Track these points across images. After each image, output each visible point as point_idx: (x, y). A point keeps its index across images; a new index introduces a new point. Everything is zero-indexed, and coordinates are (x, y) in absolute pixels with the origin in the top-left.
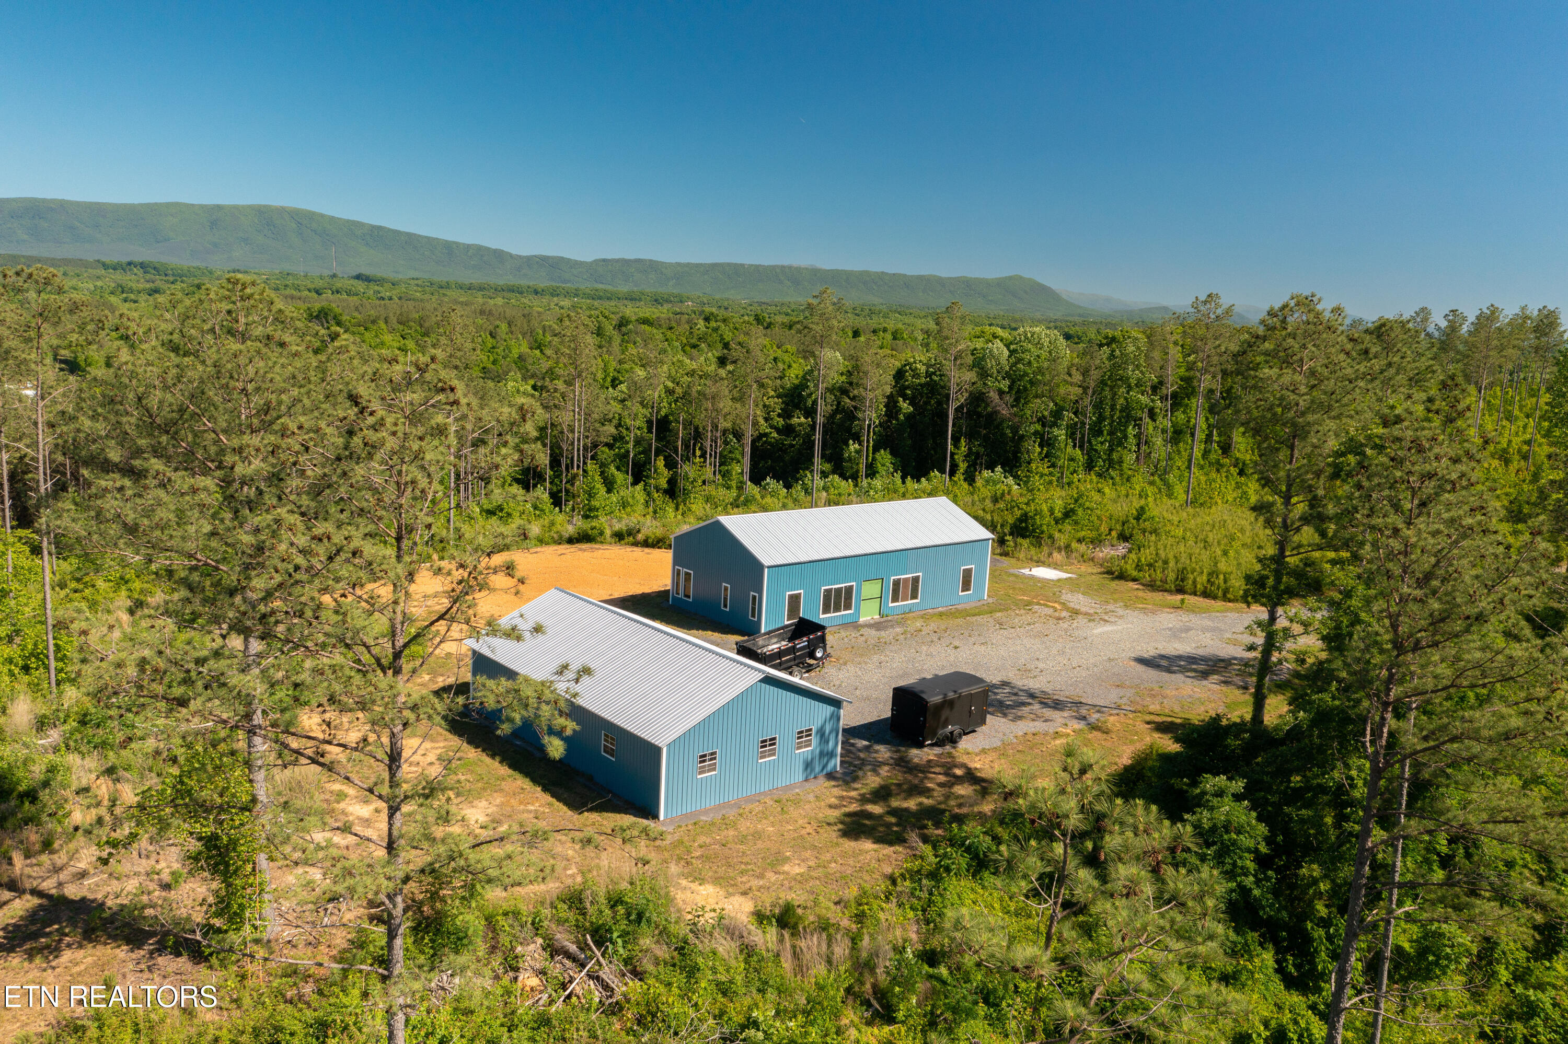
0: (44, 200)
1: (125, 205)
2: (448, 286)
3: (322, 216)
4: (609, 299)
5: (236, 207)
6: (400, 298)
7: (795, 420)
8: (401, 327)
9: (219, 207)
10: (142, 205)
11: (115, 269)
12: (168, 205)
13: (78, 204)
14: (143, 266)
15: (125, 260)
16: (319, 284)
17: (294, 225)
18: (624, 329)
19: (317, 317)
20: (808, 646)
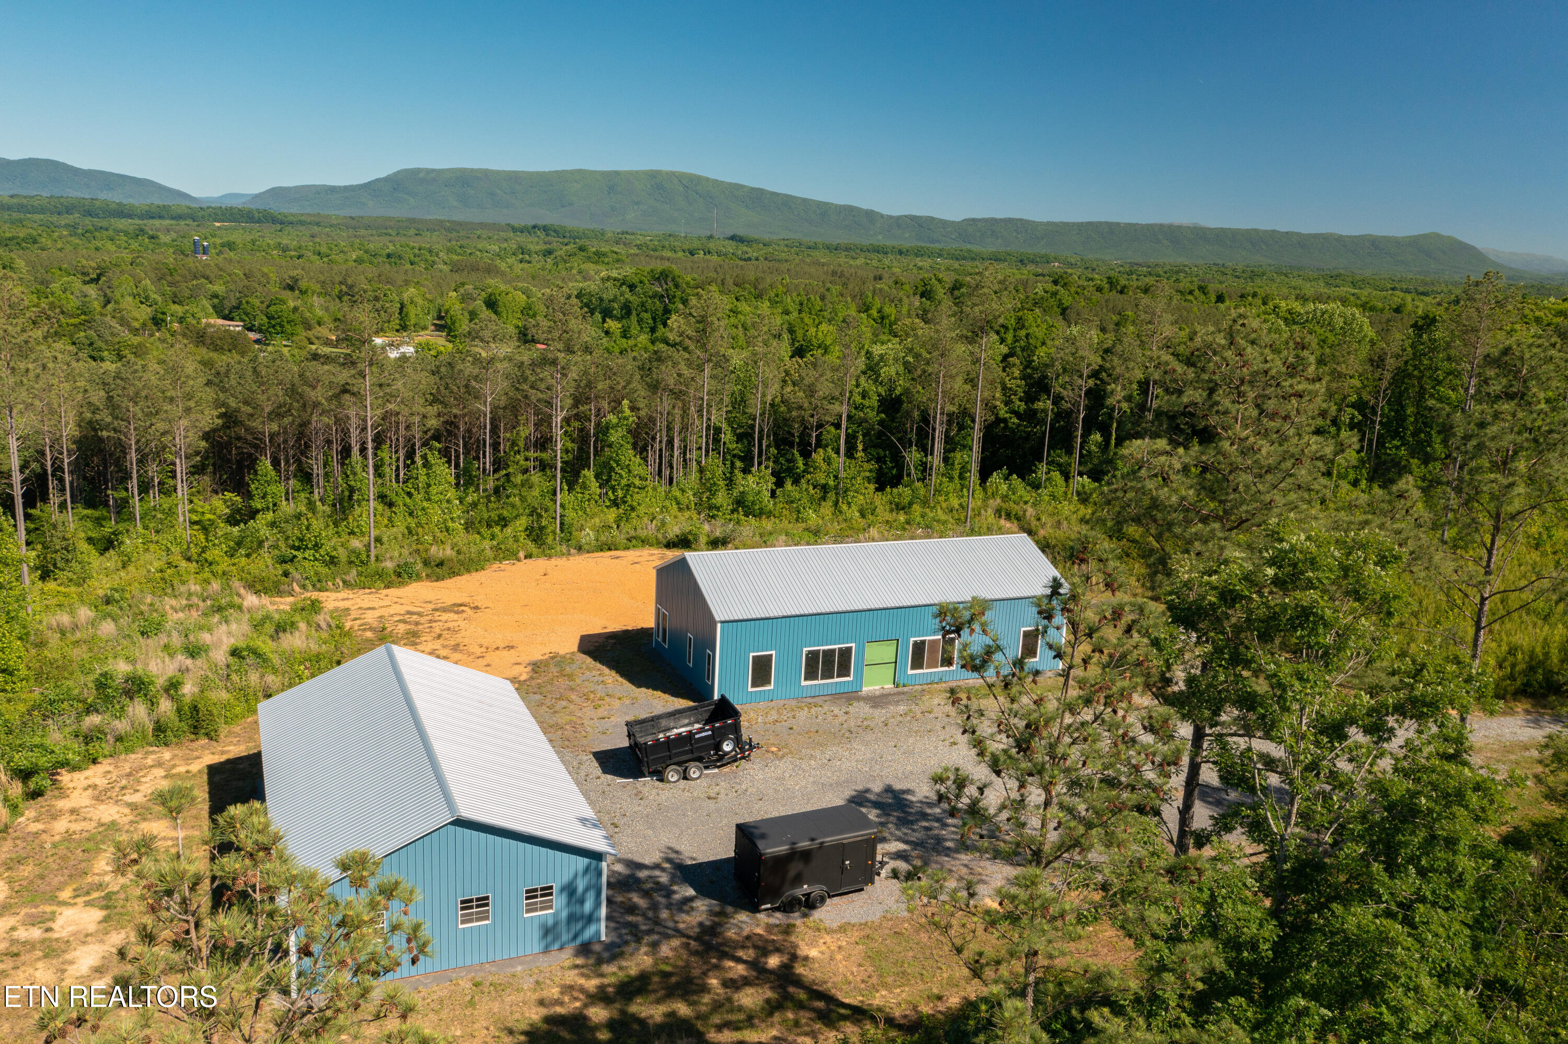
0: (472, 170)
1: (537, 173)
2: (814, 247)
3: (708, 179)
4: (973, 259)
5: (630, 173)
6: (766, 259)
7: (1039, 405)
8: (737, 289)
9: (617, 173)
10: (550, 172)
11: (522, 232)
12: (572, 172)
13: (498, 172)
14: (545, 229)
15: (531, 223)
16: (696, 244)
17: (681, 189)
18: (956, 293)
19: (658, 279)
20: (712, 737)
